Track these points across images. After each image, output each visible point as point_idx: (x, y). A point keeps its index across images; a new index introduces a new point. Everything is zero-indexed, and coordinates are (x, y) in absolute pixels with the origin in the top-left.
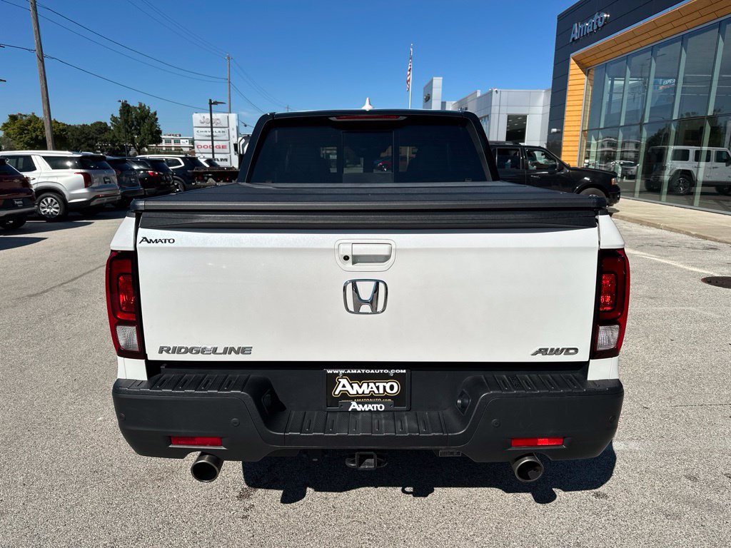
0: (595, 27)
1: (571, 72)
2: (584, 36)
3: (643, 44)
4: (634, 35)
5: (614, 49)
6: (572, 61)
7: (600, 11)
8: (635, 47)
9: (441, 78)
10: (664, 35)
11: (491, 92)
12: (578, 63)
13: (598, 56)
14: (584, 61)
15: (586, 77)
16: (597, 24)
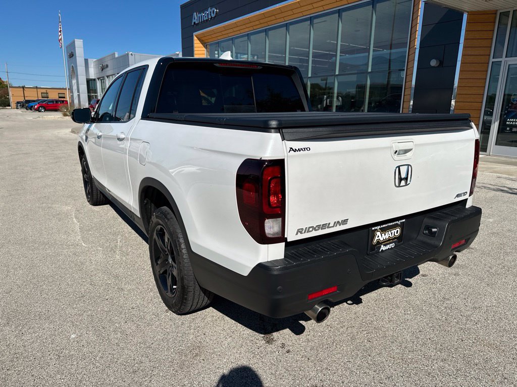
0: (210, 17)
1: (195, 45)
2: (202, 22)
3: (242, 31)
4: (236, 25)
5: (223, 33)
6: (195, 38)
7: (212, 7)
8: (236, 33)
9: (82, 40)
10: (255, 28)
11: (128, 54)
12: (199, 39)
13: (213, 36)
14: (203, 39)
15: (205, 50)
16: (211, 15)
